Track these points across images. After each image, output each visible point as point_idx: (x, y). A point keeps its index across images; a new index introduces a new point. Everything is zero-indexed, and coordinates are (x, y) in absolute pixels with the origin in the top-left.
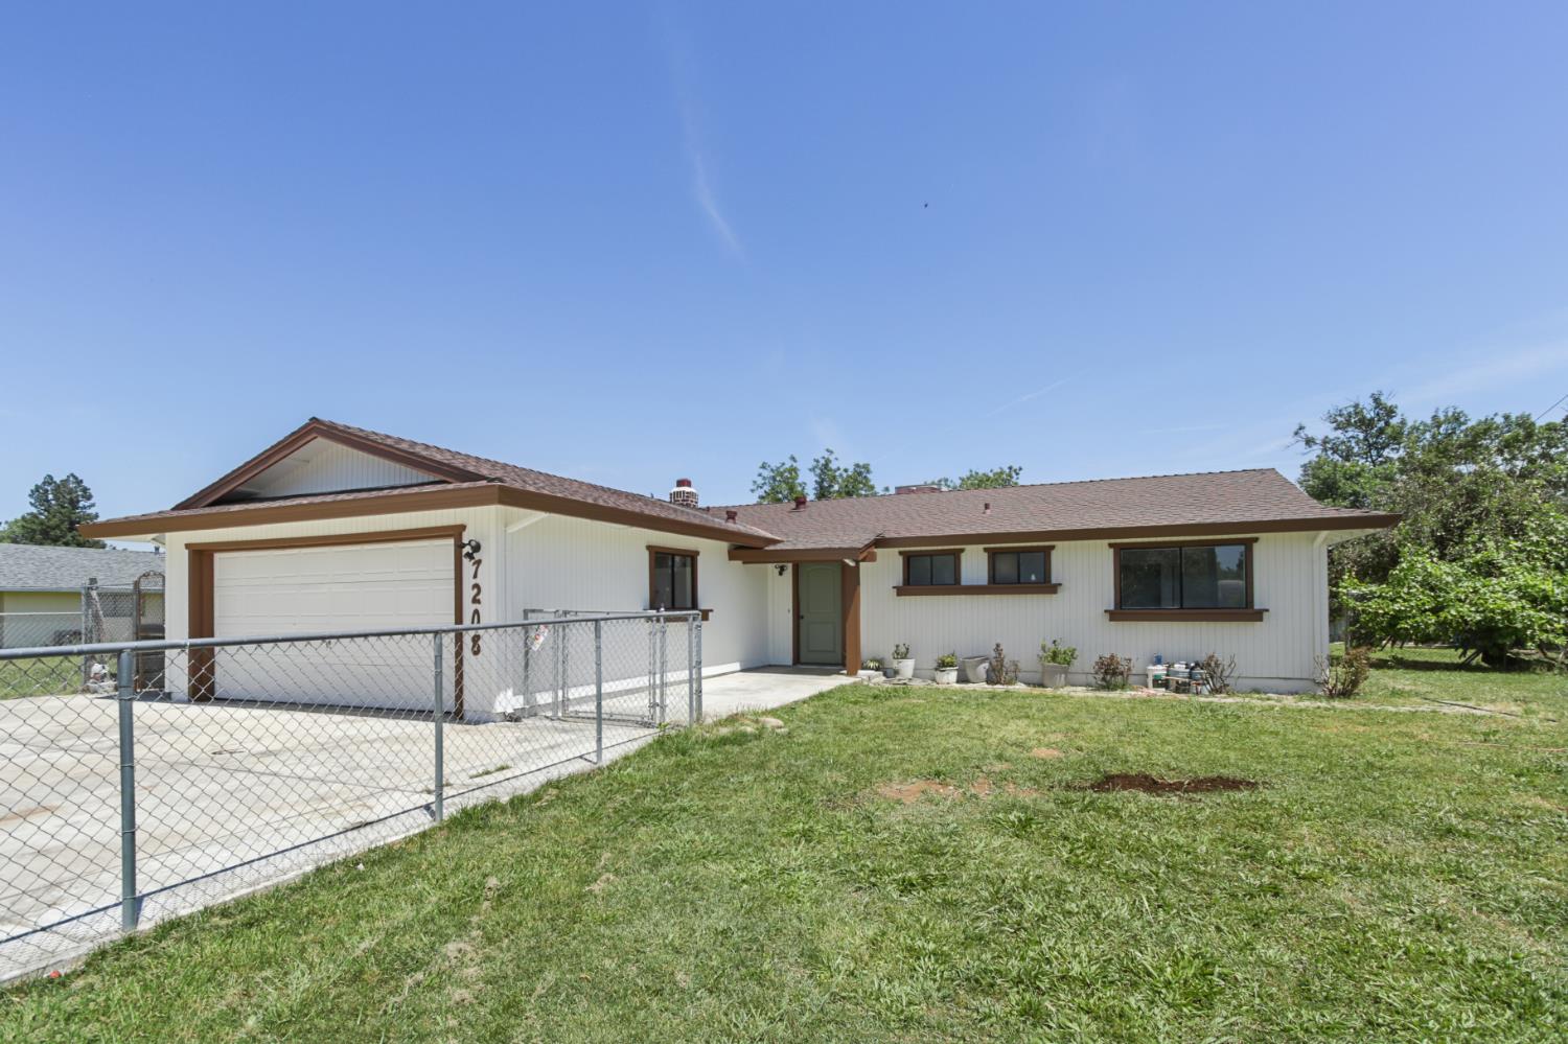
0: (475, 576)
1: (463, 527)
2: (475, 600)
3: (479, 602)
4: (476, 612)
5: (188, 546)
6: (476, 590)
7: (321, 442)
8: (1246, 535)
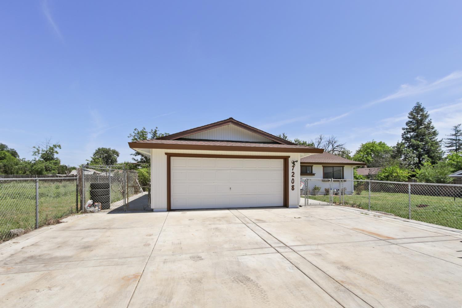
0: (293, 170)
1: (289, 157)
2: (293, 176)
3: (294, 176)
4: (293, 179)
5: (166, 154)
6: (293, 173)
7: (231, 125)
8: (342, 165)
